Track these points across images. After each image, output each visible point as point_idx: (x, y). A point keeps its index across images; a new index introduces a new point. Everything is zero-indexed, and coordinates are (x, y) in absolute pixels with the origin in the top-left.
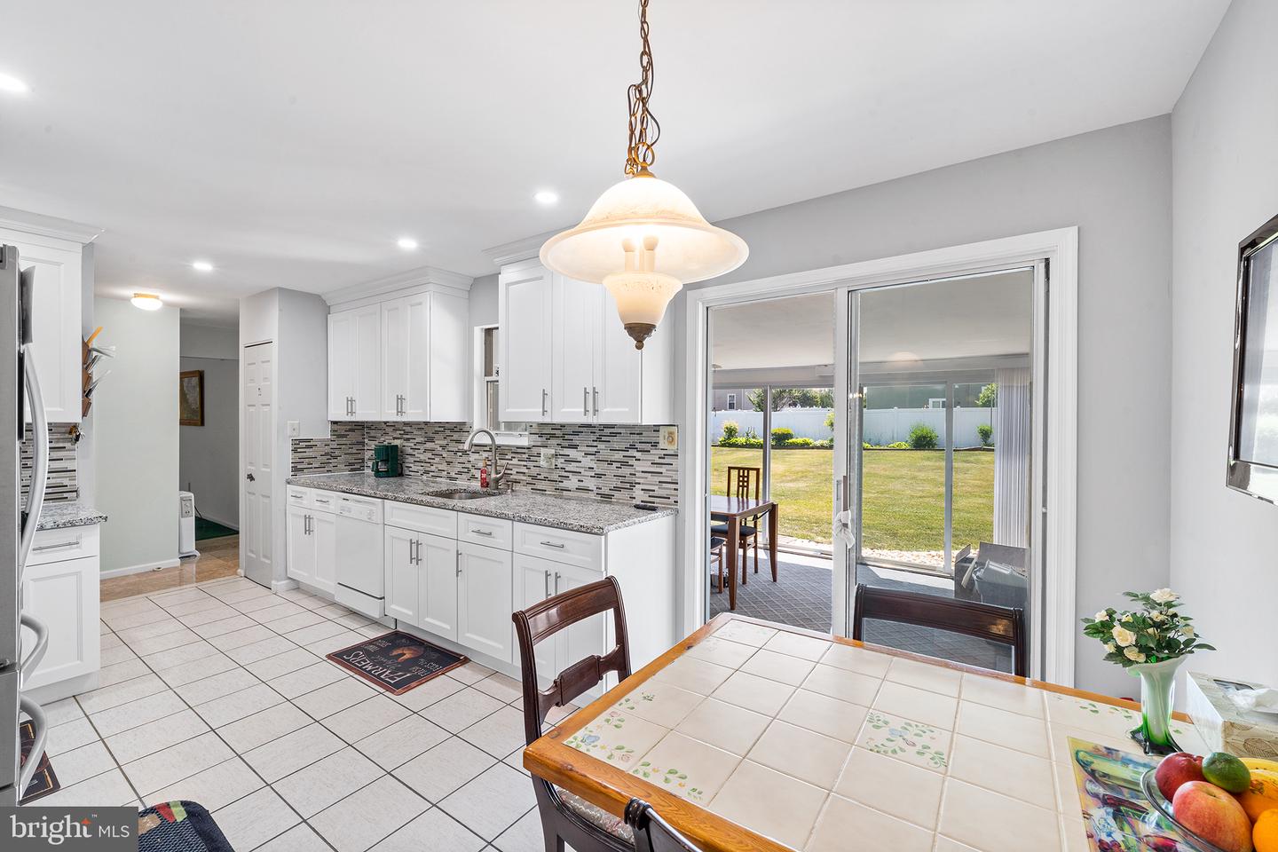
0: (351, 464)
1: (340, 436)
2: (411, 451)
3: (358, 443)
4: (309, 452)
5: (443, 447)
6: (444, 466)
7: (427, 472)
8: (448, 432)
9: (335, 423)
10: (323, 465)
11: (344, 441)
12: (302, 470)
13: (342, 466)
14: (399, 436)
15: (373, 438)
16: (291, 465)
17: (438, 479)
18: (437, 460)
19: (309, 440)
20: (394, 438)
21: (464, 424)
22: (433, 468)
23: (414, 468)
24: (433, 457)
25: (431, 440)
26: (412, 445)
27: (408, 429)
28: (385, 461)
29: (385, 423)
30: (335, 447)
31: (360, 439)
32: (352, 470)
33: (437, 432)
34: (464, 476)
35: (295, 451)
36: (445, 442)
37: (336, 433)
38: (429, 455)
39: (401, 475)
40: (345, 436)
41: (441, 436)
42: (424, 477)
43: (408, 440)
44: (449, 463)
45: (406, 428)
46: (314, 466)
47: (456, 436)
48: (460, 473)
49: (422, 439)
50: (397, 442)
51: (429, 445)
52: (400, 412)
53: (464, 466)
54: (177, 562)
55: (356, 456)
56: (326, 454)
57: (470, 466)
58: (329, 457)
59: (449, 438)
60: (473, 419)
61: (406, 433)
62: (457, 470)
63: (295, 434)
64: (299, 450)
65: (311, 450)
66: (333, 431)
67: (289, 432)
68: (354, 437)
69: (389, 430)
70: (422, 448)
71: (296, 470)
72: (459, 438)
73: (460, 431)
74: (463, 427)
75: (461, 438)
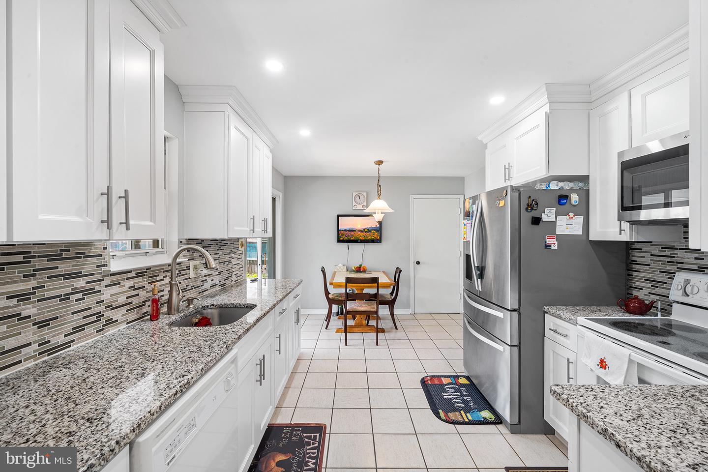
47: (65, 267)
57: (101, 309)
62: (70, 327)
72: (76, 269)
73: (80, 255)
74: (88, 249)
75: (80, 269)
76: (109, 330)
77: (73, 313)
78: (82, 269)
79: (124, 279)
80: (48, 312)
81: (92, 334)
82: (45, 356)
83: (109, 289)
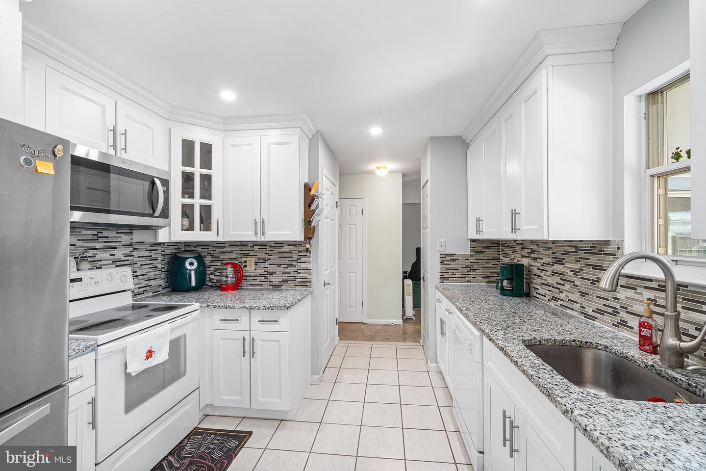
0: (487, 277)
1: (477, 252)
2: (538, 272)
3: (494, 259)
4: (453, 265)
5: (576, 272)
6: (576, 297)
7: (555, 299)
8: (582, 254)
9: (473, 241)
10: (464, 276)
11: (481, 256)
12: (447, 278)
13: (479, 278)
14: (527, 255)
15: (506, 255)
16: (440, 274)
17: (569, 311)
18: (567, 286)
19: (453, 255)
20: (523, 257)
21: (607, 243)
22: (562, 296)
23: (541, 291)
24: (562, 282)
25: (560, 262)
26: (539, 265)
27: (535, 247)
28: (511, 280)
29: (515, 241)
30: (474, 261)
31: (496, 255)
32: (488, 282)
33: (566, 253)
34: (606, 317)
35: (442, 263)
36: (577, 266)
37: (474, 249)
38: (558, 279)
39: (528, 295)
40: (483, 252)
41: (572, 258)
42: (552, 304)
43: (535, 259)
44: (583, 294)
45: (532, 247)
46: (456, 276)
47: (593, 260)
48: (599, 311)
49: (550, 260)
50: (525, 262)
51: (558, 268)
52: (514, 229)
53: (606, 303)
54: (400, 322)
55: (492, 270)
56: (467, 267)
57: (617, 306)
58: (469, 269)
59: (583, 262)
60: (624, 237)
61: (533, 252)
62: (595, 306)
63: (442, 249)
64: (445, 263)
65: (454, 263)
66: (472, 247)
67: (438, 248)
68: (490, 253)
69: (519, 248)
70: (550, 269)
71: (443, 278)
72: (599, 263)
73: (601, 252)
74: (606, 247)
75: (601, 263)
76: (624, 332)
77: (597, 297)
78: (603, 263)
79: (641, 286)
80: (585, 288)
81: (609, 323)
82: (582, 316)
83: (624, 291)
